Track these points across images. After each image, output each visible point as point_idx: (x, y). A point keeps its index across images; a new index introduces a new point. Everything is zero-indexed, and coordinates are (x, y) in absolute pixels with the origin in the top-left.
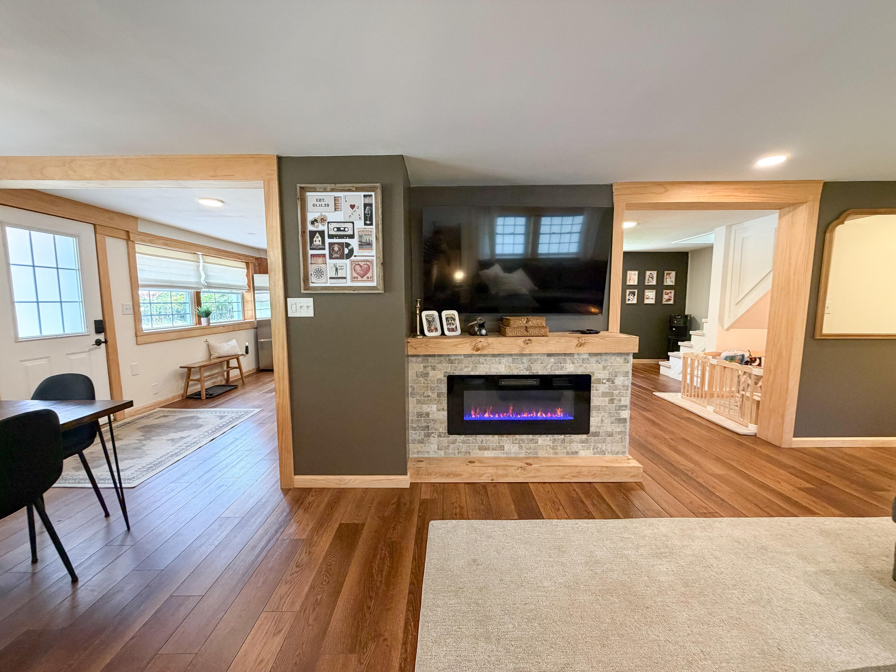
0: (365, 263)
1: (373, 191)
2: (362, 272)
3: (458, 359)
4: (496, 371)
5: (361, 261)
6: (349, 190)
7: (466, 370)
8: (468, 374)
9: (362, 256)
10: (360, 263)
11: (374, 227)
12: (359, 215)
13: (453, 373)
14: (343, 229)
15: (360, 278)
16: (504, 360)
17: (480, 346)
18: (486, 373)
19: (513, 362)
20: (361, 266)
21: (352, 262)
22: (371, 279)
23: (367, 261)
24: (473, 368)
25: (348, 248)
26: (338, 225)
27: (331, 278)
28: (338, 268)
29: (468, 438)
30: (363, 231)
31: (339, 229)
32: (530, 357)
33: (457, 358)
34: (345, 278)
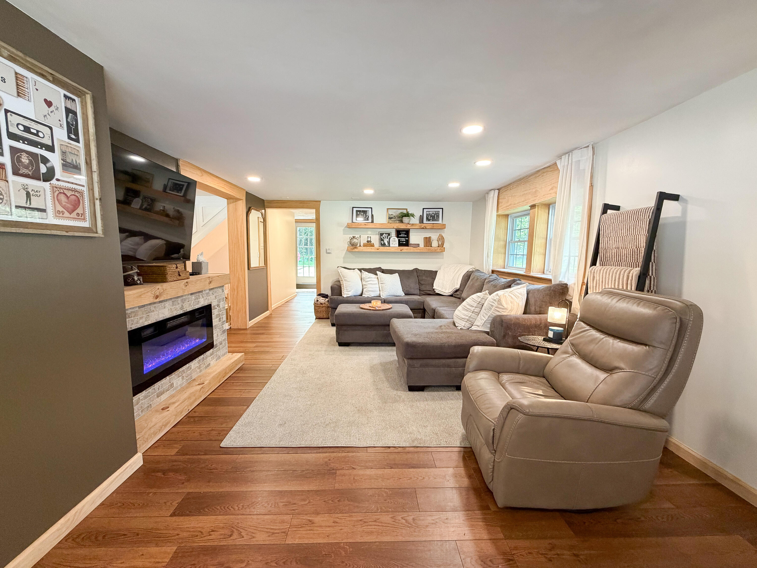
0: (73, 193)
1: (78, 96)
2: (69, 205)
3: (134, 312)
4: (163, 315)
5: (68, 189)
6: (42, 76)
7: (141, 321)
8: (143, 325)
9: (69, 182)
10: (66, 192)
11: (81, 145)
12: (60, 120)
13: (131, 328)
14: (35, 132)
15: (67, 214)
16: (167, 304)
17: (158, 294)
18: (156, 320)
19: (173, 305)
20: (68, 197)
21: (54, 188)
22: (83, 217)
23: (75, 191)
24: (146, 317)
25: (45, 164)
26: (27, 123)
27: (17, 207)
28: (31, 193)
29: (148, 391)
30: (67, 146)
31: (27, 129)
32: (182, 298)
33: (133, 310)
34: (44, 211)
